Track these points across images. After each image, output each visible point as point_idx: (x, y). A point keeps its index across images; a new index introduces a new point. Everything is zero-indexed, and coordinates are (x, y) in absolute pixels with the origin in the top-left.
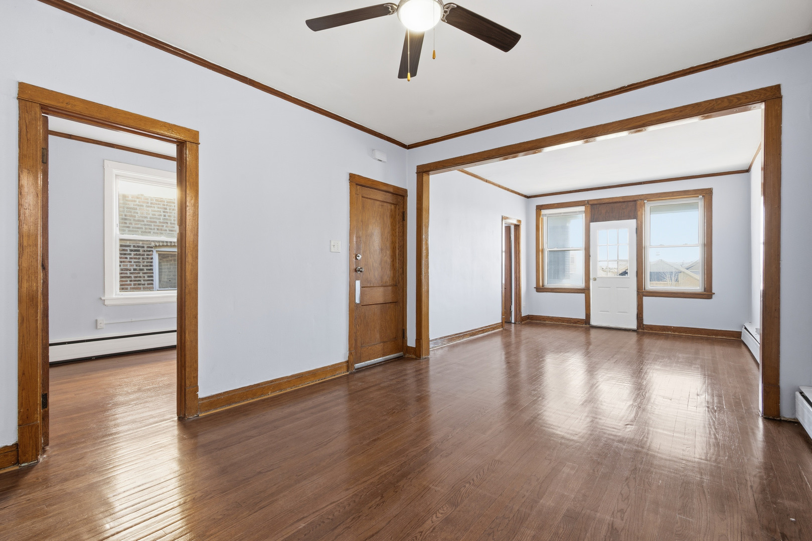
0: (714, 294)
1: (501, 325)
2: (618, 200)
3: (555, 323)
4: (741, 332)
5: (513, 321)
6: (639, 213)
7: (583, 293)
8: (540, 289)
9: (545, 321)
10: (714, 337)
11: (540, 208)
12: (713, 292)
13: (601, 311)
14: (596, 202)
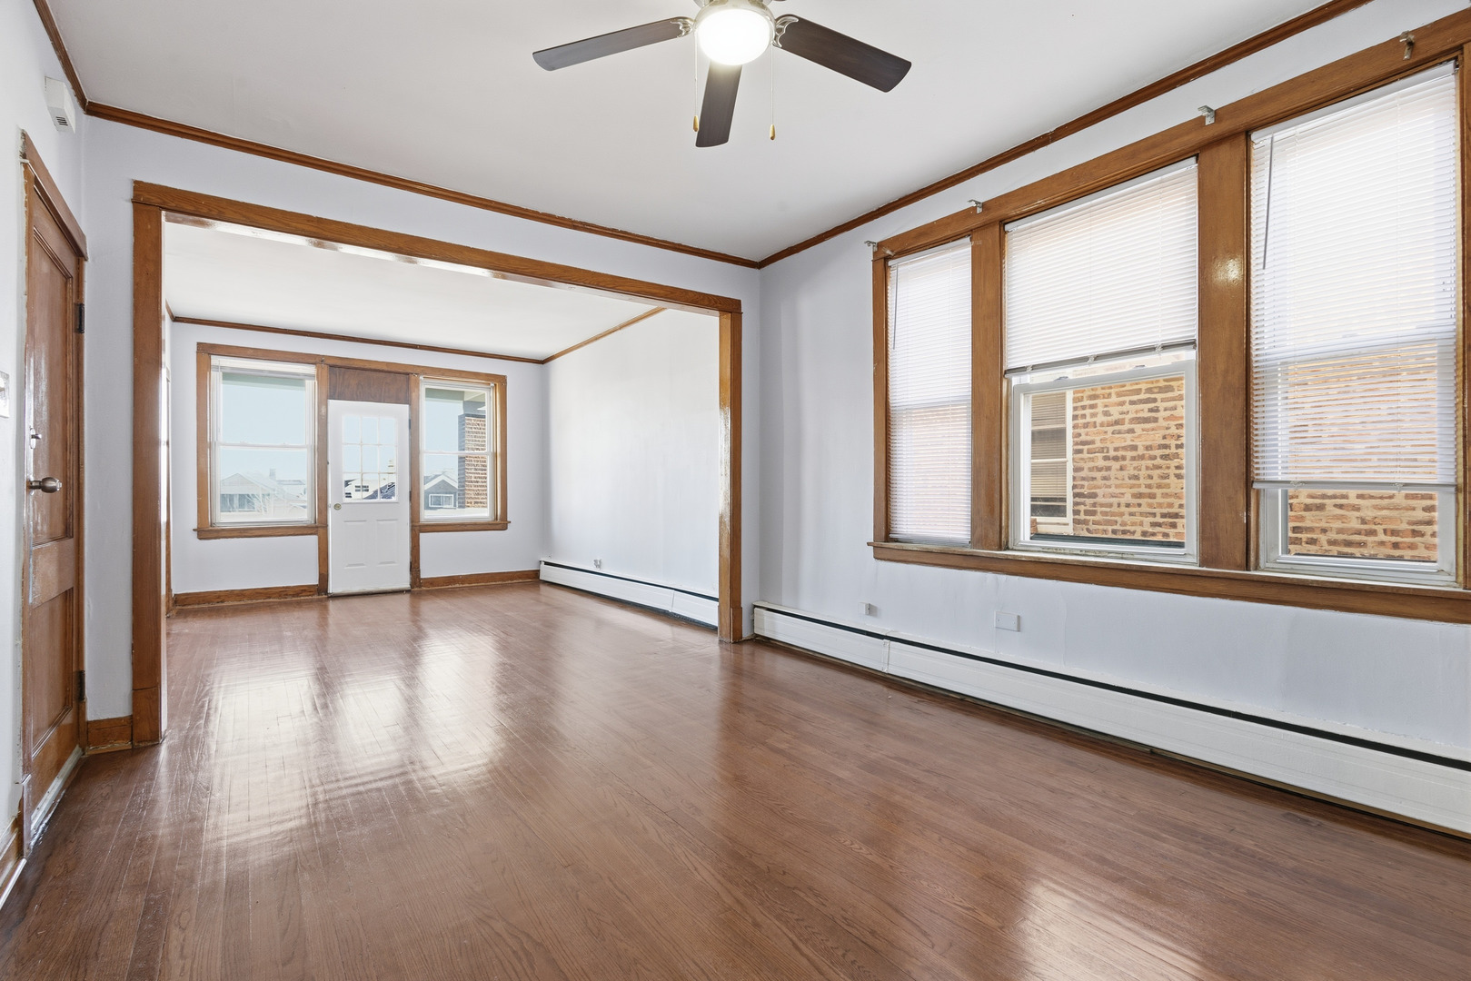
0: (510, 522)
2: (379, 367)
3: (249, 602)
4: (539, 569)
6: (414, 395)
7: (314, 534)
8: (206, 531)
10: (510, 582)
11: (205, 350)
12: (508, 520)
14: (339, 363)
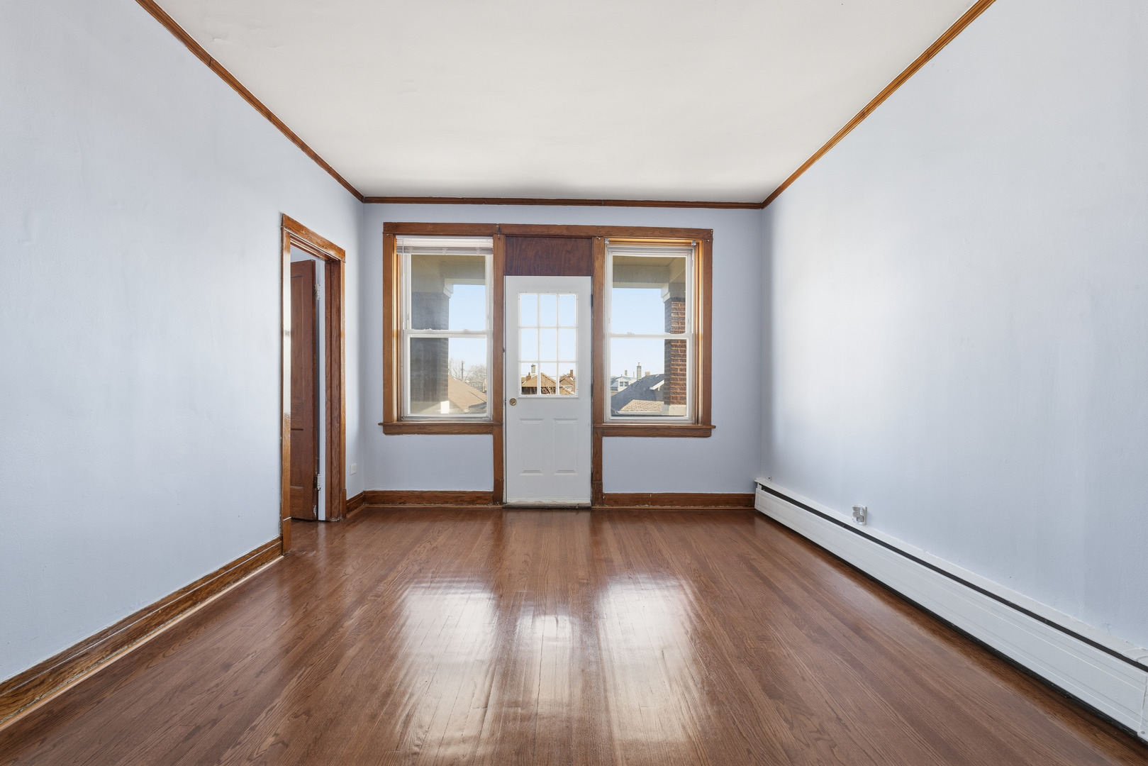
0: (715, 427)
1: (281, 545)
2: (558, 232)
3: (428, 506)
4: (753, 496)
5: (322, 516)
6: (597, 264)
7: (489, 433)
8: (393, 426)
9: (404, 503)
10: (713, 507)
11: (393, 230)
12: (713, 424)
13: (525, 472)
14: (515, 231)
